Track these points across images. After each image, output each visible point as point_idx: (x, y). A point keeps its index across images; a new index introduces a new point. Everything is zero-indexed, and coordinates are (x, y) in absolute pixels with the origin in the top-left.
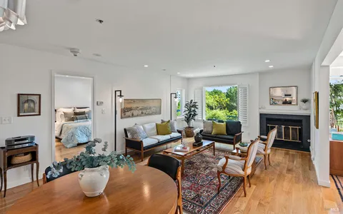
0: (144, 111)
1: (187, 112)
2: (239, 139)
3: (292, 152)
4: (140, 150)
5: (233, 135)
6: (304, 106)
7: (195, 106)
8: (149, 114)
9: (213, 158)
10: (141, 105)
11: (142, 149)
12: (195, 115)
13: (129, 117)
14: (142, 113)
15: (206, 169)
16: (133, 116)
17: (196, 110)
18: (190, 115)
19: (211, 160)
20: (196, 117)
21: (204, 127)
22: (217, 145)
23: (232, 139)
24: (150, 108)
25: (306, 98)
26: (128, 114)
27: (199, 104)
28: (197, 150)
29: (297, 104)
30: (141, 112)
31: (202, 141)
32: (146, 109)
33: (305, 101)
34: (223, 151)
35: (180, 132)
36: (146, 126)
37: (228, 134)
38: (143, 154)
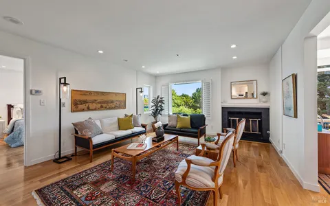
0: (104, 105)
1: (154, 107)
2: (203, 133)
3: (255, 144)
4: (89, 148)
5: (197, 128)
6: (264, 98)
7: (161, 101)
8: (110, 108)
9: (175, 153)
10: (99, 98)
11: (91, 147)
12: (162, 110)
13: (83, 110)
14: (102, 107)
15: (166, 169)
16: (88, 109)
17: (163, 105)
18: (157, 110)
19: (173, 156)
20: (163, 112)
21: (169, 121)
22: (181, 138)
23: (196, 133)
24: (112, 102)
25: (265, 91)
26: (80, 107)
27: (165, 100)
28: (158, 147)
29: (257, 98)
30: (100, 105)
31: (165, 135)
32: (107, 102)
33: (264, 94)
34: (187, 145)
35: (144, 126)
36: (105, 121)
37: (193, 128)
38: (92, 153)
